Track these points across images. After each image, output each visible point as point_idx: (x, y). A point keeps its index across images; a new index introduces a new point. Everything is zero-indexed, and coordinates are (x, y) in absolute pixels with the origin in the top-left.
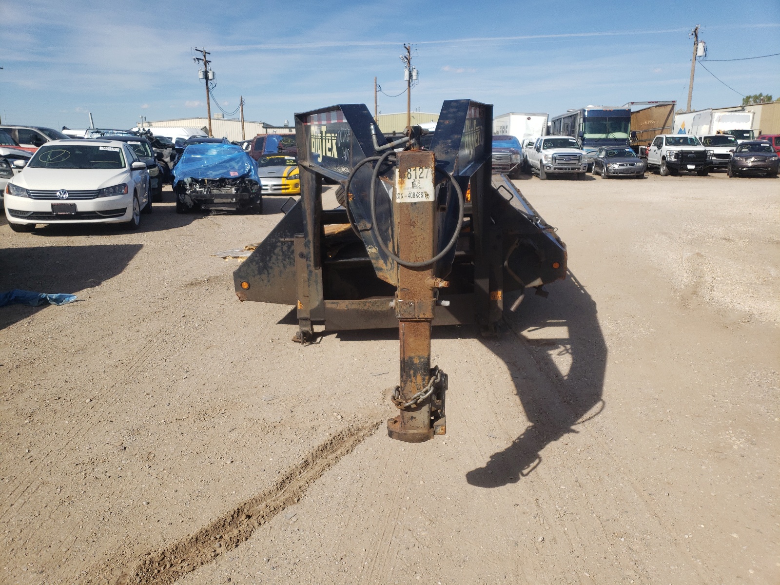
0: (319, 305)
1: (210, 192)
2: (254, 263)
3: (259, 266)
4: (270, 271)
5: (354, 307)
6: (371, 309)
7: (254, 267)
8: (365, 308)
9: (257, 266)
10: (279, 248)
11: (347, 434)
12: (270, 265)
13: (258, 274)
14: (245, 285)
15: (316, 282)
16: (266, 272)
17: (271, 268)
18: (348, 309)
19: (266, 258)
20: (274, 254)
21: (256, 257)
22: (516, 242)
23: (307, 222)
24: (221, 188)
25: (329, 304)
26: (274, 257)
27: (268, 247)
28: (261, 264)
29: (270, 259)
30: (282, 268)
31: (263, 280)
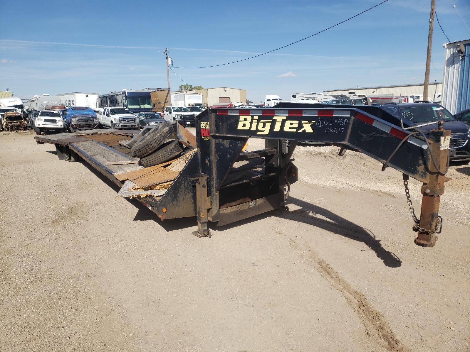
0: (217, 213)
2: (170, 196)
3: (172, 197)
4: (178, 199)
5: (234, 210)
6: (241, 209)
7: (169, 198)
8: (238, 209)
10: (183, 184)
12: (178, 195)
13: (171, 202)
14: (165, 210)
15: (216, 200)
16: (176, 200)
17: (179, 197)
19: (176, 192)
20: (180, 188)
21: (171, 191)
25: (222, 211)
26: (180, 190)
27: (177, 185)
28: (173, 196)
29: (178, 192)
30: (184, 196)
31: (174, 205)
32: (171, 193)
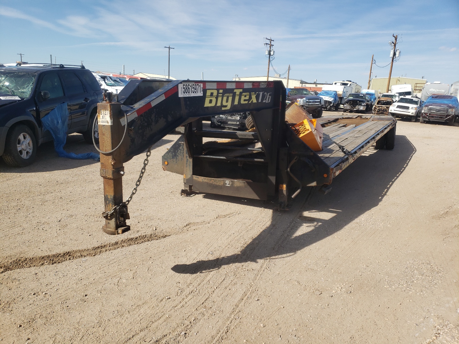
0: (190, 177)
2: (171, 153)
4: (177, 157)
5: (206, 181)
6: (214, 183)
7: (170, 154)
8: (211, 182)
9: (172, 154)
12: (177, 154)
13: (172, 158)
14: (166, 163)
15: (190, 165)
16: (175, 158)
18: (203, 182)
19: (176, 151)
20: (179, 149)
21: (172, 149)
24: (232, 116)
25: (195, 177)
26: (179, 151)
27: (177, 146)
28: (173, 154)
29: (178, 152)
30: (182, 157)
31: (174, 162)
32: (172, 150)
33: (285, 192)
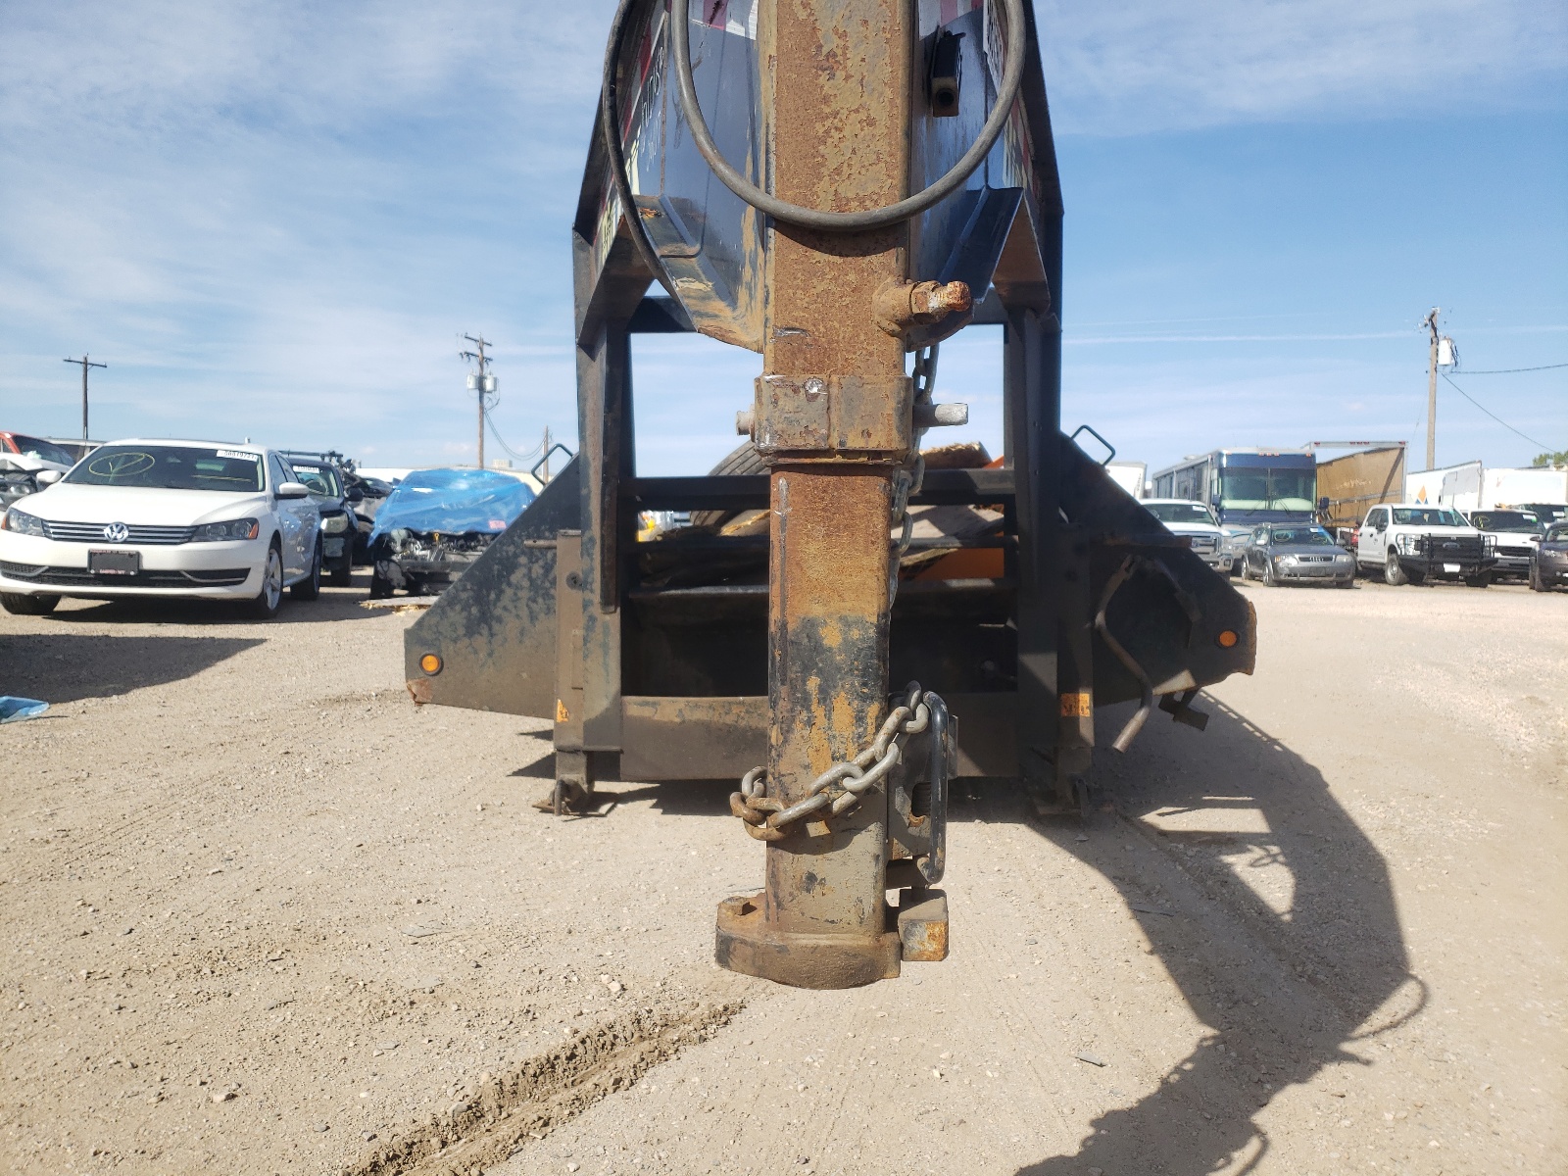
0: (607, 710)
1: (443, 558)
2: (458, 608)
3: (470, 612)
4: (496, 627)
5: (697, 716)
6: (743, 723)
7: (456, 616)
8: (729, 719)
9: (465, 614)
10: (523, 571)
11: (628, 1034)
12: (498, 612)
13: (465, 635)
14: (431, 664)
15: (605, 646)
16: (485, 631)
17: (499, 620)
18: (684, 722)
19: (488, 596)
20: (509, 584)
21: (465, 589)
22: (1125, 564)
23: (590, 492)
24: (466, 551)
25: (637, 707)
26: (509, 592)
27: (496, 567)
28: (474, 610)
29: (498, 598)
30: (526, 621)
31: (476, 652)
32: (464, 596)
33: (1087, 731)
